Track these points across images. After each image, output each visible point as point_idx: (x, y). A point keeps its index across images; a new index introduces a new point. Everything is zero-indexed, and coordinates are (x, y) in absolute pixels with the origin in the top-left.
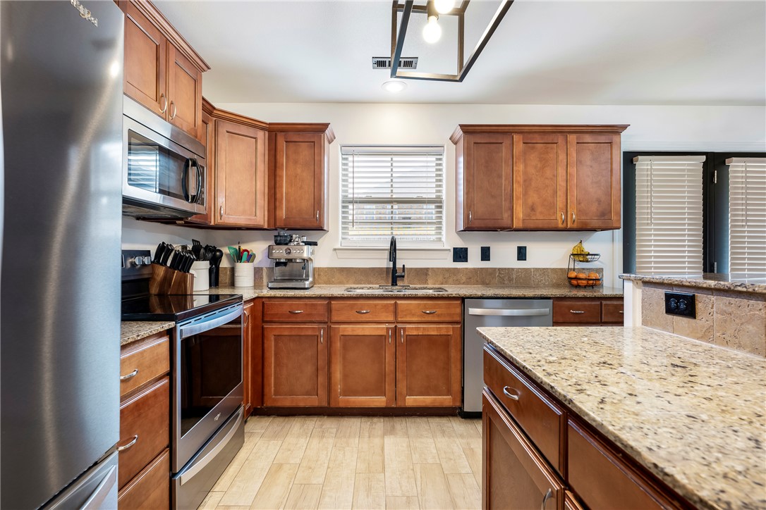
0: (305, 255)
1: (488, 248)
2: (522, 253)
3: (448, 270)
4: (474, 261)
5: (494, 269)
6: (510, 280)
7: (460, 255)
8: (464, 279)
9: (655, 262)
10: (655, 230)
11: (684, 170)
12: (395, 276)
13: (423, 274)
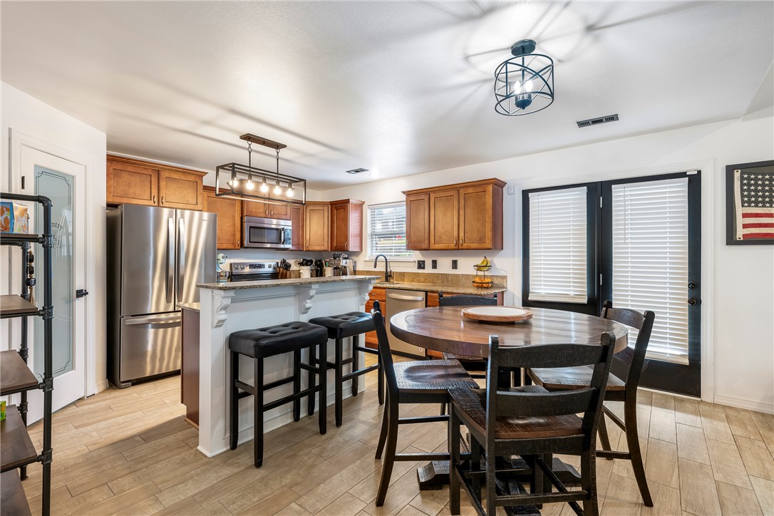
0: (344, 264)
1: (436, 261)
2: (455, 265)
3: (414, 274)
4: (429, 269)
5: (438, 274)
6: (448, 281)
7: (421, 265)
8: (422, 280)
9: (544, 273)
10: (544, 248)
11: (569, 200)
12: (388, 276)
13: (402, 276)
